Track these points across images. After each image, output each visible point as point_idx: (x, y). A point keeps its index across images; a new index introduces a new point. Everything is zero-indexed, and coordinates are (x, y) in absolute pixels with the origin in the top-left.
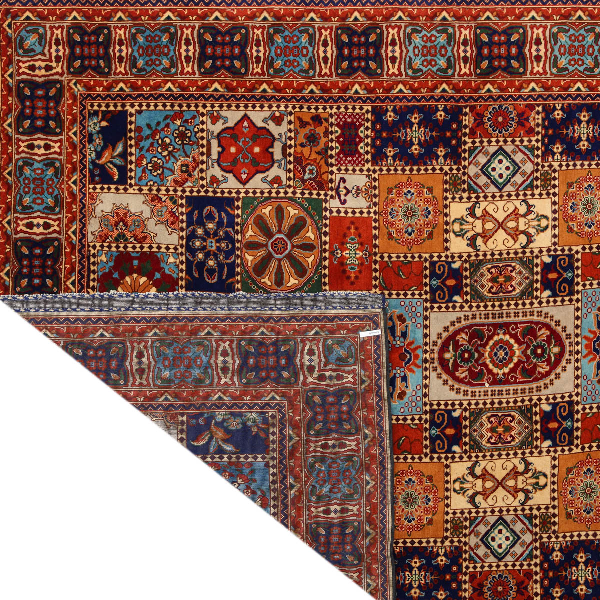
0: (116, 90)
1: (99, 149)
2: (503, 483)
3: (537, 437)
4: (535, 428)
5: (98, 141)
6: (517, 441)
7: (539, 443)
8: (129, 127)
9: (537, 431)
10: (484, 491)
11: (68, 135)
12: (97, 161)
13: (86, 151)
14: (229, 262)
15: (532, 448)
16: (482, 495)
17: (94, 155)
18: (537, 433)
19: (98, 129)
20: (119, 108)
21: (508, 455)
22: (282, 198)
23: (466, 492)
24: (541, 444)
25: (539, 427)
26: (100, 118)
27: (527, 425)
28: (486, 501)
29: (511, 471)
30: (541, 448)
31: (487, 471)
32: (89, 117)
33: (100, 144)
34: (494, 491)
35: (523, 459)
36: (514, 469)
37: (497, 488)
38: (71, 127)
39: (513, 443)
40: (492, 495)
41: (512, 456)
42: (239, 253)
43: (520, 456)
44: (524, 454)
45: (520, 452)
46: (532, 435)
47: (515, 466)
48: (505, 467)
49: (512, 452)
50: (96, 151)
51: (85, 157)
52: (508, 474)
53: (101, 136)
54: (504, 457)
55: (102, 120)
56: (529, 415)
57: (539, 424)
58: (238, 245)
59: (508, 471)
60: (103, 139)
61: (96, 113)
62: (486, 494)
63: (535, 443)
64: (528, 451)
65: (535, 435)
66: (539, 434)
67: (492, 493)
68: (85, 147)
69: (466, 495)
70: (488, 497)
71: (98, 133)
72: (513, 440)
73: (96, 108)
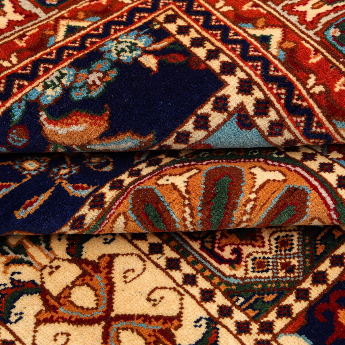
0: (252, 31)
2: (115, 326)
3: (289, 308)
4: (306, 285)
5: (94, 77)
6: (240, 272)
7: (280, 324)
8: (189, 126)
9: (303, 295)
10: (58, 298)
11: (57, 20)
12: (43, 116)
13: (47, 71)
14: (69, 188)
15: (255, 319)
16: (46, 303)
18: (298, 299)
19: (126, 57)
20: (215, 65)
22: (325, 184)
23: (21, 262)
24: (284, 331)
25: (316, 292)
26: (158, 46)
27: (294, 262)
28: (38, 323)
29: (158, 318)
30: (275, 337)
31: (110, 266)
32: (140, 29)
33: (89, 87)
34: (79, 322)
35: (212, 322)
36: (170, 319)
37: (91, 322)
38: (81, 15)
39: (225, 268)
40: (64, 327)
41: (195, 291)
43: (213, 308)
44: (225, 312)
45: (220, 299)
46: (282, 294)
47: (179, 317)
48: (156, 295)
49: (203, 284)
50: (67, 90)
51: (32, 77)
52: (146, 318)
53: (113, 74)
54: (178, 276)
55: (155, 53)
56: (320, 249)
57: (322, 288)
58: (126, 179)
59: (153, 312)
60: (109, 86)
62: (54, 309)
63: (272, 316)
64: (239, 316)
65: (290, 300)
66: (299, 307)
67: (70, 321)
68: (56, 62)
69: (13, 268)
70: (50, 320)
71: (118, 64)
72: (233, 263)
73: (172, 28)
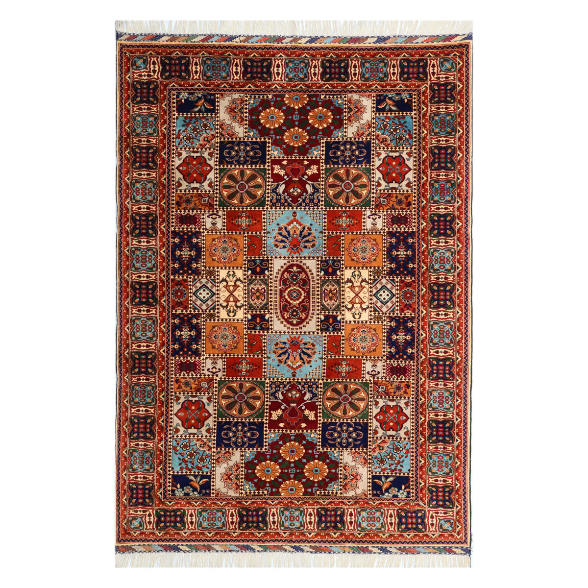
0: (423, 106)
1: (393, 98)
2: (232, 295)
3: (253, 312)
4: (258, 311)
5: (397, 98)
8: (404, 113)
9: (256, 312)
11: (400, 83)
12: (387, 98)
13: (392, 92)
14: (340, 162)
15: (248, 309)
16: (226, 285)
17: (390, 96)
19: (403, 97)
20: (414, 108)
21: (245, 298)
22: (371, 187)
24: (250, 314)
25: (258, 313)
27: (259, 307)
28: (223, 287)
30: (248, 314)
31: (238, 287)
32: (409, 93)
35: (243, 305)
36: (238, 300)
37: (229, 292)
38: (404, 85)
42: (344, 166)
44: (245, 305)
45: (246, 303)
46: (254, 309)
47: (240, 301)
48: (239, 296)
51: (389, 92)
54: (245, 296)
55: (408, 100)
56: (264, 308)
58: (348, 166)
59: (237, 298)
60: (398, 100)
61: (411, 97)
62: (227, 287)
63: (250, 311)
64: (247, 307)
67: (227, 290)
68: (394, 91)
69: (227, 277)
70: (225, 288)
71: (401, 98)
72: (253, 300)
73: (414, 97)
